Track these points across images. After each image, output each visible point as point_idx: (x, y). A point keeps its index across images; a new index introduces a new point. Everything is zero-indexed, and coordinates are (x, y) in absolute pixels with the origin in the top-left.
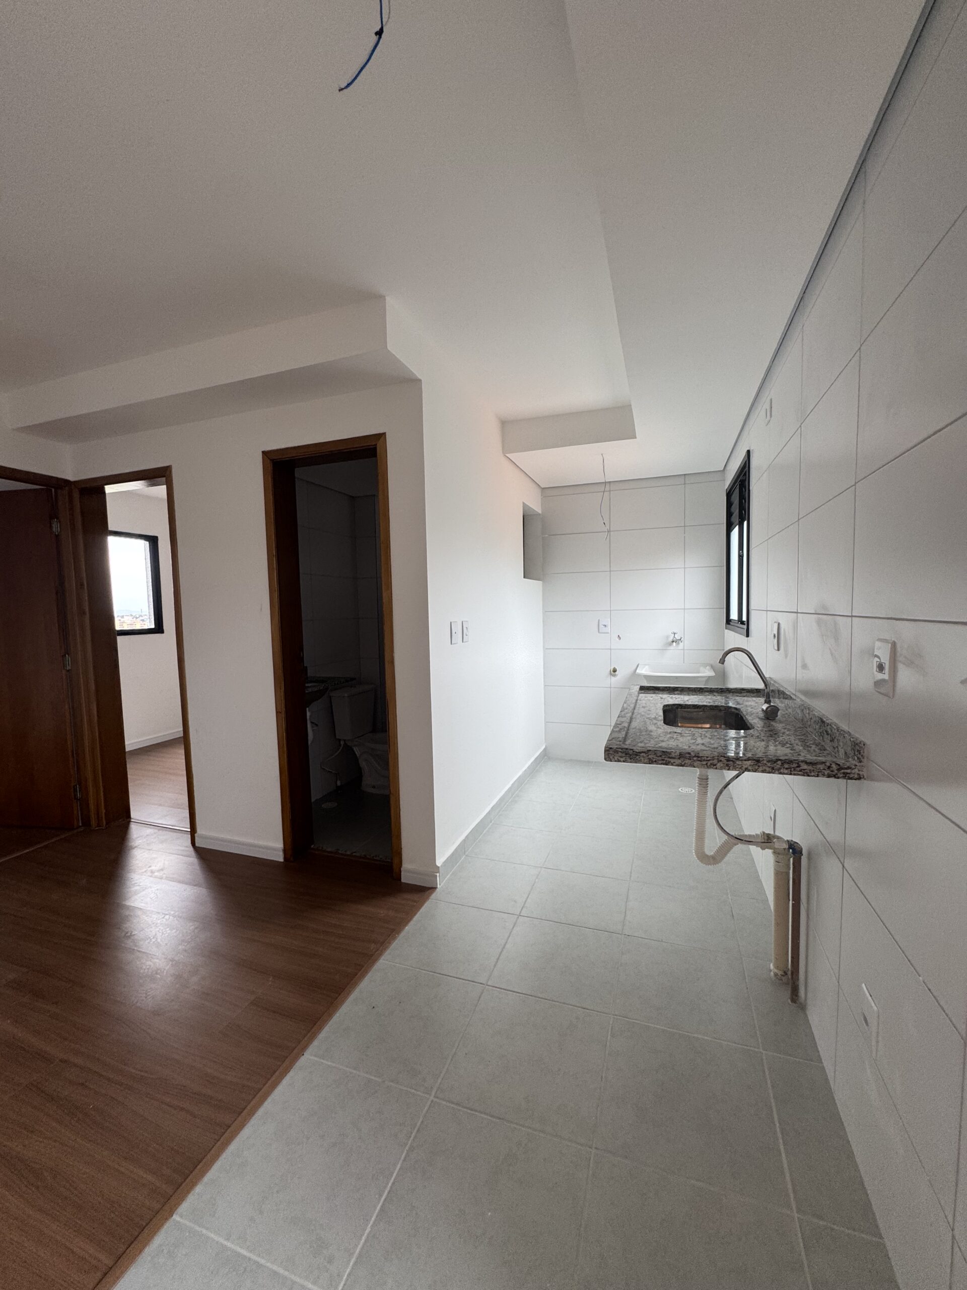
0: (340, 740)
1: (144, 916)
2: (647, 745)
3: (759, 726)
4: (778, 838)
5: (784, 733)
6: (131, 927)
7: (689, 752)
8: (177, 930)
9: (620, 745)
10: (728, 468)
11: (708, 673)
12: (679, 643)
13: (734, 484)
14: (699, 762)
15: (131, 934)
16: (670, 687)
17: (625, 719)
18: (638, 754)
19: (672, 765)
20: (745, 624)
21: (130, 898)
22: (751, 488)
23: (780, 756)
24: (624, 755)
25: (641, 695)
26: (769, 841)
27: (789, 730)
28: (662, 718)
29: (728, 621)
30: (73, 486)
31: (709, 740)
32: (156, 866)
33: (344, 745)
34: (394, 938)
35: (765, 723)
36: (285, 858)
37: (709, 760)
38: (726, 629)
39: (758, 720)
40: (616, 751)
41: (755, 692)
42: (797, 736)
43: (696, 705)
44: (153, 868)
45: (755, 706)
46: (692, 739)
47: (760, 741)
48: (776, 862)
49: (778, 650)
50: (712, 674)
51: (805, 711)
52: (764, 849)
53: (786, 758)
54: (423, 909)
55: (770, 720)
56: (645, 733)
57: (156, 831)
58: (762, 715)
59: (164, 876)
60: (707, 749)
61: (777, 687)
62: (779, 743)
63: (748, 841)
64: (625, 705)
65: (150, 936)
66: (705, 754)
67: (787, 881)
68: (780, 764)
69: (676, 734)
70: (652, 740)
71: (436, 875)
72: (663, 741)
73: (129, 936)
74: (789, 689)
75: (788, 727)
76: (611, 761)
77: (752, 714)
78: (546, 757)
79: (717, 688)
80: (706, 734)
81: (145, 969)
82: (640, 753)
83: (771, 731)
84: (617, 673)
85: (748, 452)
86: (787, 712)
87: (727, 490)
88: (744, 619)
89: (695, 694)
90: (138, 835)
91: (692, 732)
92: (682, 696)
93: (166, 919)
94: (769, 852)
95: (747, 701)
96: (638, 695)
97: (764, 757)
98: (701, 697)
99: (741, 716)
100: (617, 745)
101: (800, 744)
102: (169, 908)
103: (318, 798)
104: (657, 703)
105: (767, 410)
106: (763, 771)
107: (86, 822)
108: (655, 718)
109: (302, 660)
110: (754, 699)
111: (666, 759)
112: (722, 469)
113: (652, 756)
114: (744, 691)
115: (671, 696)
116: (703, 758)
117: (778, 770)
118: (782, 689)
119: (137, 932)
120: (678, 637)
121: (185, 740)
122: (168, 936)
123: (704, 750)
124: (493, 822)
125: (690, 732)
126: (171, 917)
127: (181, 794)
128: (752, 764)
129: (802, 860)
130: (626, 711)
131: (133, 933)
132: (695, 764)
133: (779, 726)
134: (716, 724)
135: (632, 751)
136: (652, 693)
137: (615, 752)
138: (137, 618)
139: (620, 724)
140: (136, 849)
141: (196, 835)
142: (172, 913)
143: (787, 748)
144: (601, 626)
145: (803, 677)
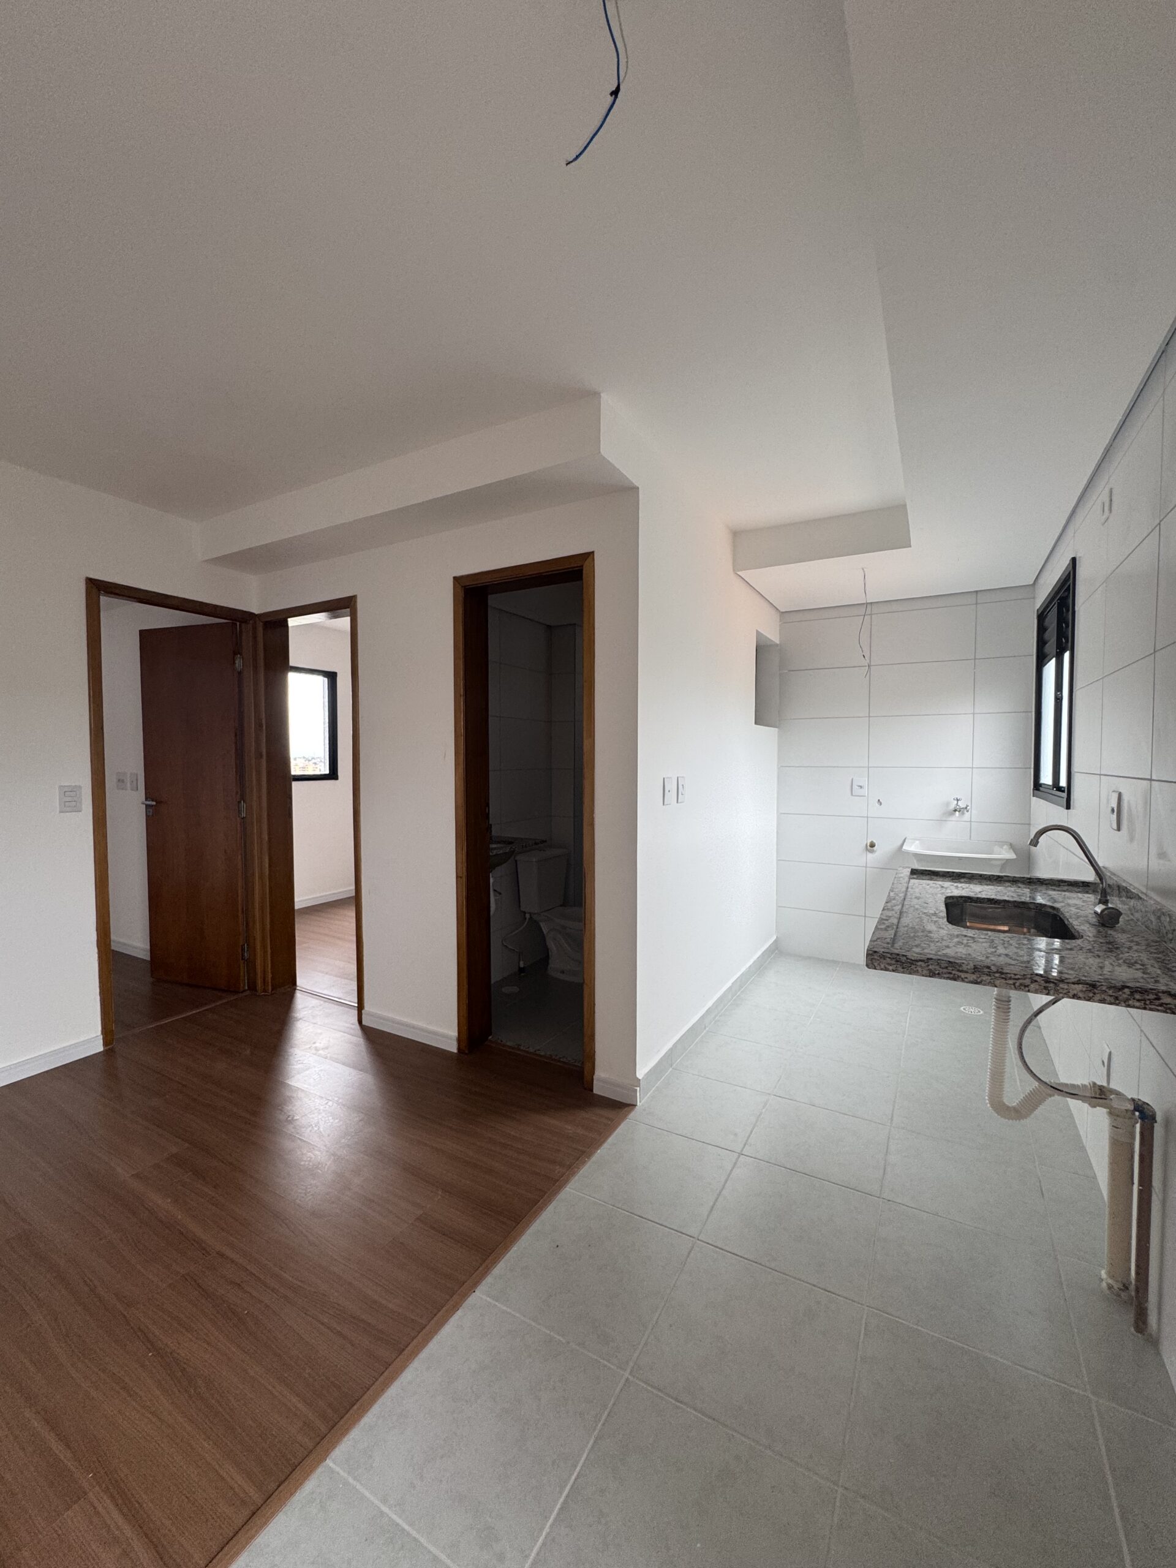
0: (525, 913)
1: (307, 1100)
2: (926, 951)
3: (1090, 935)
4: (1118, 1094)
5: (1130, 948)
6: (293, 1111)
7: (989, 965)
8: (340, 1120)
9: (888, 949)
10: (1041, 581)
11: (1008, 854)
12: (963, 813)
13: (1050, 602)
14: (1003, 981)
15: (293, 1118)
16: (953, 872)
17: (894, 912)
18: (914, 963)
19: (963, 980)
20: (1063, 791)
21: (293, 1077)
22: (1076, 609)
23: (1128, 982)
24: (893, 962)
25: (912, 881)
26: (1103, 1097)
27: (1138, 944)
28: (944, 914)
29: (1037, 785)
30: (257, 619)
31: (1015, 950)
32: (320, 1043)
33: (529, 919)
34: (584, 1163)
35: (1099, 932)
36: (459, 1049)
37: (1018, 979)
38: (1033, 796)
39: (1088, 925)
40: (883, 957)
41: (1083, 886)
42: (1151, 953)
43: (993, 899)
44: (317, 1045)
45: (1083, 906)
46: (990, 947)
47: (1094, 956)
48: (1113, 1126)
49: (1119, 829)
50: (1012, 856)
51: (1163, 918)
52: (1095, 1107)
53: (1138, 985)
54: (619, 1131)
55: (1108, 927)
56: (922, 934)
57: (322, 1002)
58: (1094, 920)
59: (329, 1055)
60: (1013, 962)
61: (1116, 881)
62: (1124, 962)
63: (1071, 1092)
64: (892, 894)
65: (312, 1124)
66: (1011, 970)
67: (1130, 1156)
68: (1129, 993)
69: (966, 938)
70: (932, 944)
71: (636, 1090)
72: (948, 947)
73: (290, 1121)
74: (1136, 885)
75: (1135, 939)
76: (875, 969)
77: (1078, 917)
78: (777, 952)
79: (1023, 878)
80: (1011, 942)
81: (305, 1161)
82: (917, 961)
83: (1109, 943)
84: (875, 848)
85: (1074, 560)
86: (1132, 917)
87: (1038, 610)
88: (1063, 783)
89: (991, 883)
90: (303, 1004)
91: (990, 937)
92: (972, 886)
93: (329, 1106)
94: (1101, 1113)
95: (1069, 898)
96: (909, 881)
97: (1102, 981)
98: (1000, 888)
99: (1060, 918)
100: (884, 948)
101: (1156, 965)
102: (333, 1094)
103: (498, 980)
104: (936, 893)
105: (1104, 503)
106: (1103, 1001)
107: (252, 987)
108: (935, 914)
109: (487, 816)
110: (1080, 895)
111: (954, 972)
112: (1032, 583)
113: (933, 967)
114: (1064, 884)
115: (956, 884)
116: (1009, 975)
117: (1125, 1002)
118: (1124, 884)
119: (298, 1118)
120: (962, 804)
121: (356, 900)
122: (330, 1126)
123: (1010, 965)
124: (707, 1029)
125: (987, 937)
126: (335, 1104)
127: (349, 962)
128: (1084, 989)
129: (1155, 1128)
130: (893, 901)
131: (295, 1118)
132: (997, 982)
133: (1121, 938)
134: (1023, 927)
135: (905, 958)
136: (928, 880)
137: (881, 958)
138: (309, 761)
139: (887, 920)
140: (301, 1021)
141: (363, 1011)
142: (336, 1099)
143: (1137, 969)
144: (855, 787)
145: (1160, 870)
